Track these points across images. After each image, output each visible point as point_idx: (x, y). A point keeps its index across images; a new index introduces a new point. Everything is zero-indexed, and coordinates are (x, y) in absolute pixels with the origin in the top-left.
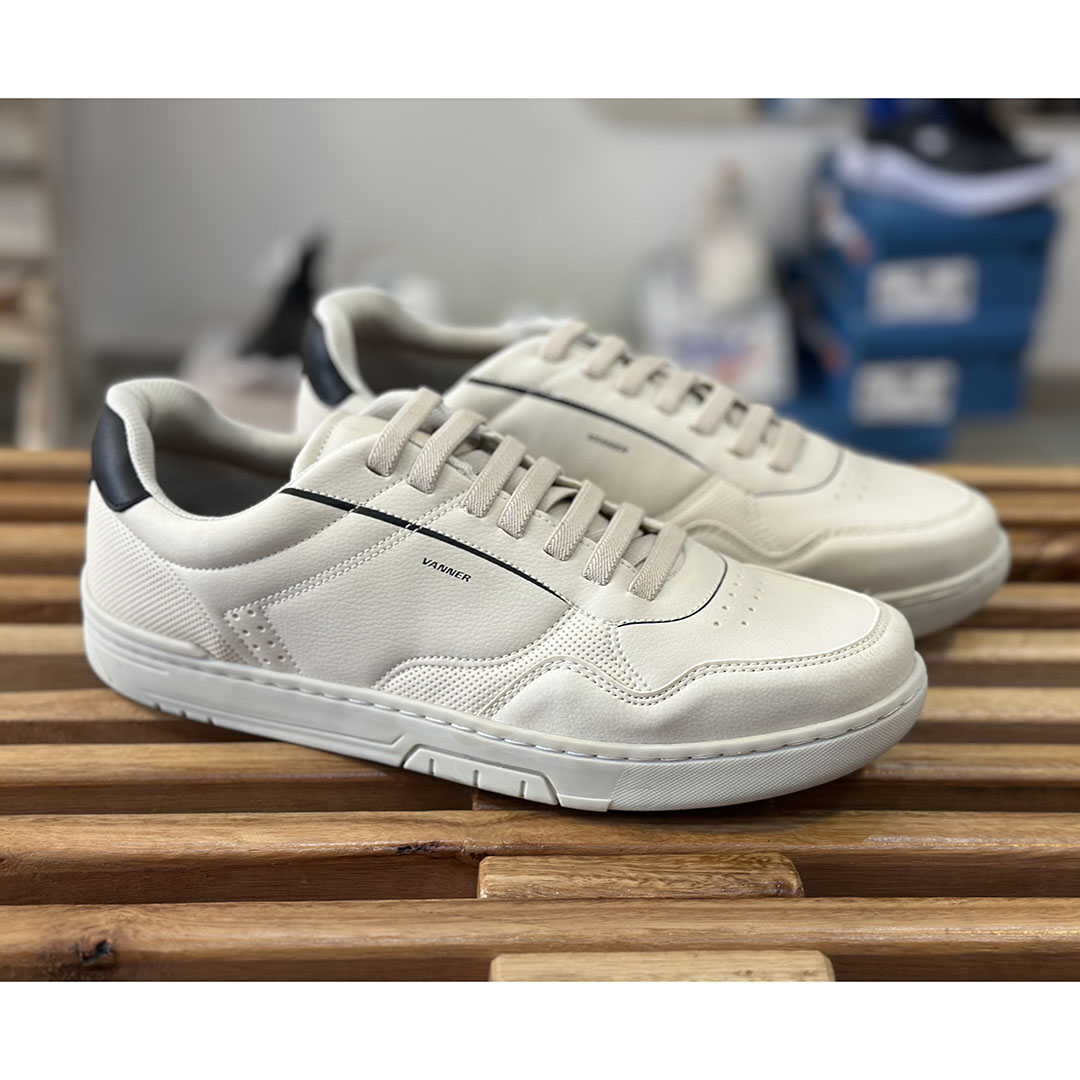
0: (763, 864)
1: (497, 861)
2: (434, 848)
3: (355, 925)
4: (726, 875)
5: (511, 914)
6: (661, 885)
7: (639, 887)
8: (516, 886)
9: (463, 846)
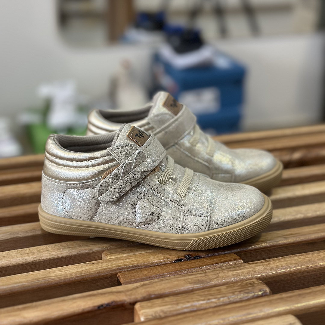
0: (252, 285)
1: (144, 304)
2: (113, 304)
4: (240, 292)
7: (207, 303)
8: (156, 312)
9: (125, 301)
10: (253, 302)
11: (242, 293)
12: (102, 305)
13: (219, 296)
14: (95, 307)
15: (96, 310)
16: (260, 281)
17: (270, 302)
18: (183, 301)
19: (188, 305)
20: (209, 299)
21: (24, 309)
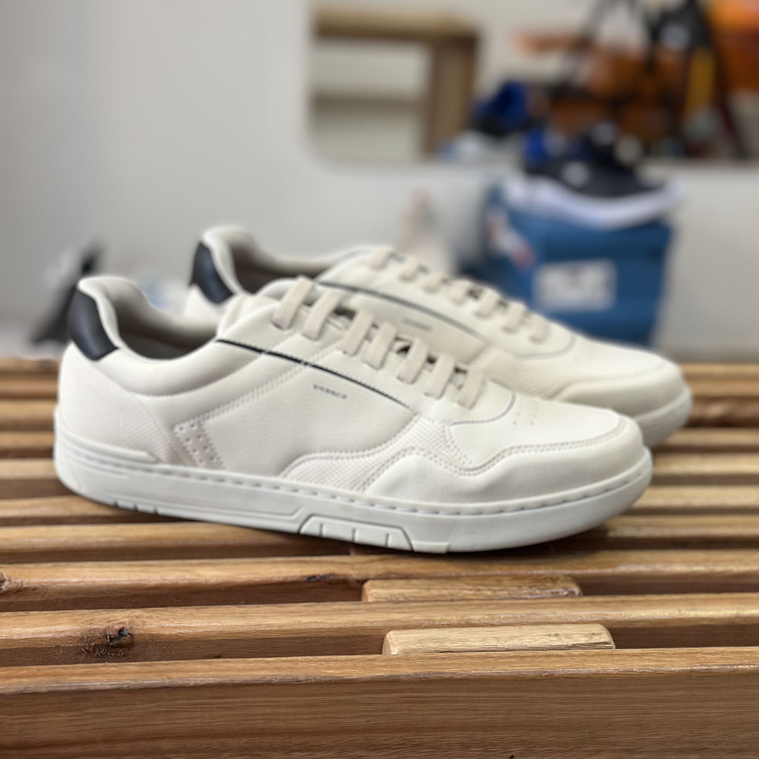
0: (554, 580)
1: (377, 582)
2: (332, 577)
3: (291, 616)
4: (531, 586)
5: (393, 608)
6: (489, 593)
7: (475, 595)
8: (392, 595)
9: (351, 575)
10: (545, 601)
11: (534, 588)
12: (314, 577)
13: (495, 588)
14: (303, 576)
15: (305, 582)
16: (569, 578)
17: (573, 605)
18: (437, 587)
19: (445, 592)
20: (479, 590)
21: (200, 565)
